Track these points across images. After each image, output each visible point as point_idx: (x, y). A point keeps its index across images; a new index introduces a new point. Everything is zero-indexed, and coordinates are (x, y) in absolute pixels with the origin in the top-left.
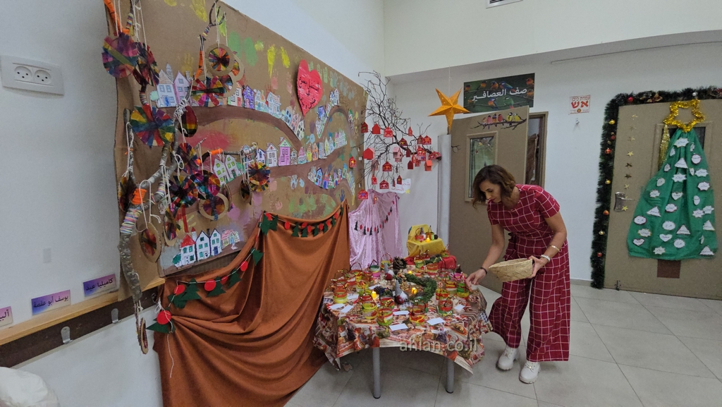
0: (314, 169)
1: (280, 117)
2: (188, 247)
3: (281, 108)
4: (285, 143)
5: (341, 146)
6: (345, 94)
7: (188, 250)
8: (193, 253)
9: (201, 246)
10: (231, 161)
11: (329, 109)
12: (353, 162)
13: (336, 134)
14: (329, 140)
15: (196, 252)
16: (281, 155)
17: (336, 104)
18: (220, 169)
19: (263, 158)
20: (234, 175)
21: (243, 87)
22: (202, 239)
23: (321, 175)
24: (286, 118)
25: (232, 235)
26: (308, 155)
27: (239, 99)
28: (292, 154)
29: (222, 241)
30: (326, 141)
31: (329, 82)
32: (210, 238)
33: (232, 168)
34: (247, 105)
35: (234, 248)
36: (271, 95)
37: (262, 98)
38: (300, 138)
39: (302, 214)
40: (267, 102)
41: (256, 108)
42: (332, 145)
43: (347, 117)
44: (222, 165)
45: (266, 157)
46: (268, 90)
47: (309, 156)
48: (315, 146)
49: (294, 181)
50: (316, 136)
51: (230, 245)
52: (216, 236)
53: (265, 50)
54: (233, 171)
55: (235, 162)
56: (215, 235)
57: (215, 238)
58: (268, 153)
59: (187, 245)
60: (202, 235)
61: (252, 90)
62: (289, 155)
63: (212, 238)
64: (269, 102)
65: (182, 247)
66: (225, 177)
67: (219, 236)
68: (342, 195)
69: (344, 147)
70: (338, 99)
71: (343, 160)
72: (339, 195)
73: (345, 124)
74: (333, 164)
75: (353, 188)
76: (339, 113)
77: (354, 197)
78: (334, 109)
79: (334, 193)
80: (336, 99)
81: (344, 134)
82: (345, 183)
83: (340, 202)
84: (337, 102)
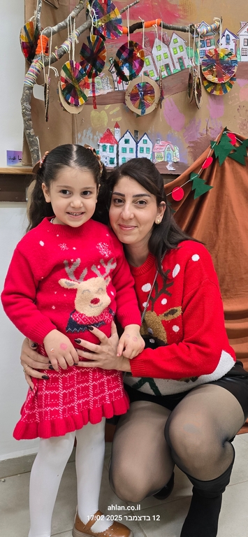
2: (108, 145)
7: (108, 149)
8: (114, 155)
9: (124, 150)
10: (178, 44)
15: (118, 155)
18: (161, 53)
19: (232, 46)
20: (182, 64)
22: (127, 141)
25: (169, 149)
29: (153, 153)
32: (137, 144)
33: (179, 55)
35: (170, 168)
44: (164, 49)
45: (237, 45)
51: (166, 163)
52: (146, 144)
54: (180, 59)
55: (184, 46)
56: (145, 142)
57: (145, 146)
58: (241, 39)
59: (107, 142)
60: (128, 136)
63: (141, 144)
65: (101, 142)
66: (167, 66)
67: (150, 144)
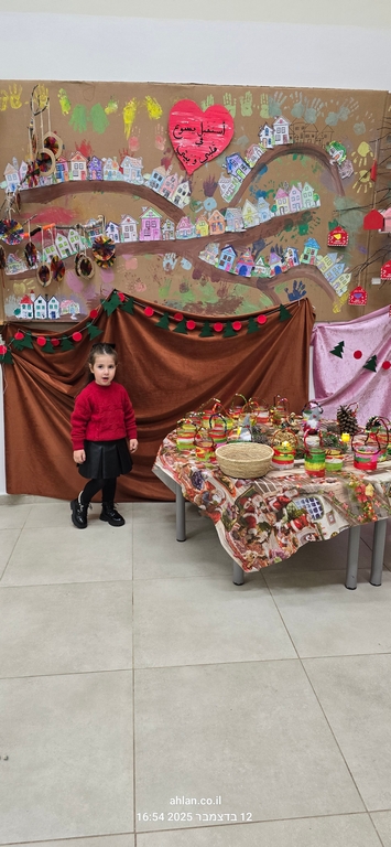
0: (215, 247)
1: (142, 182)
2: (27, 304)
3: (144, 172)
4: (152, 213)
5: (294, 210)
6: (312, 119)
7: (27, 307)
8: (31, 311)
9: (39, 307)
10: (74, 235)
11: (257, 154)
12: (338, 237)
13: (281, 191)
14: (254, 202)
15: (34, 311)
16: (144, 228)
17: (281, 142)
18: (62, 242)
19: (116, 232)
20: (78, 248)
21: (89, 159)
22: (40, 302)
23: (232, 255)
24: (153, 183)
25: (72, 305)
26: (198, 227)
27: (83, 173)
28: (165, 226)
29: (60, 308)
30: (248, 205)
31: (256, 112)
32: (47, 302)
33: (75, 242)
34: (94, 177)
35: (73, 318)
36: (127, 159)
37: (115, 166)
38: (180, 205)
39: (184, 305)
40: (121, 169)
41: (106, 178)
42: (267, 210)
44: (64, 239)
45: (120, 231)
46: (123, 154)
47: (203, 229)
48: (217, 213)
49: (171, 261)
50: (220, 200)
51: (70, 315)
52: (54, 302)
53: (120, 110)
54: (76, 245)
55: (79, 237)
57: (54, 305)
58: (123, 227)
60: (41, 298)
61: (100, 160)
62: (158, 227)
63: (50, 303)
64: (125, 168)
65: (22, 303)
66: (67, 250)
67: (57, 303)
68: (295, 291)
69: (307, 212)
70: (287, 133)
71: (306, 233)
72: (287, 290)
73: (315, 171)
74: (268, 240)
75: (341, 284)
76: (291, 156)
77: (343, 300)
78: (273, 153)
79: (270, 285)
80: (282, 135)
81: (311, 190)
82: (307, 271)
83: (285, 301)
84: (285, 138)
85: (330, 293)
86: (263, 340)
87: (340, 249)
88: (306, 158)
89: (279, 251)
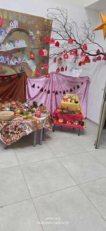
5: (20, 47)
6: (24, 22)
11: (9, 30)
12: (32, 56)
13: (16, 41)
14: (9, 44)
17: (16, 27)
23: (3, 58)
30: (7, 44)
31: (8, 17)
42: (13, 46)
43: (28, 33)
68: (21, 69)
69: (24, 48)
70: (17, 25)
71: (24, 54)
72: (19, 69)
73: (25, 37)
74: (13, 55)
75: (34, 68)
76: (19, 32)
77: (34, 73)
78: (14, 30)
79: (15, 67)
80: (16, 25)
81: (25, 42)
82: (25, 64)
83: (19, 72)
84: (17, 26)
85: (31, 71)
86: (13, 82)
87: (33, 59)
88: (23, 33)
89: (17, 58)
